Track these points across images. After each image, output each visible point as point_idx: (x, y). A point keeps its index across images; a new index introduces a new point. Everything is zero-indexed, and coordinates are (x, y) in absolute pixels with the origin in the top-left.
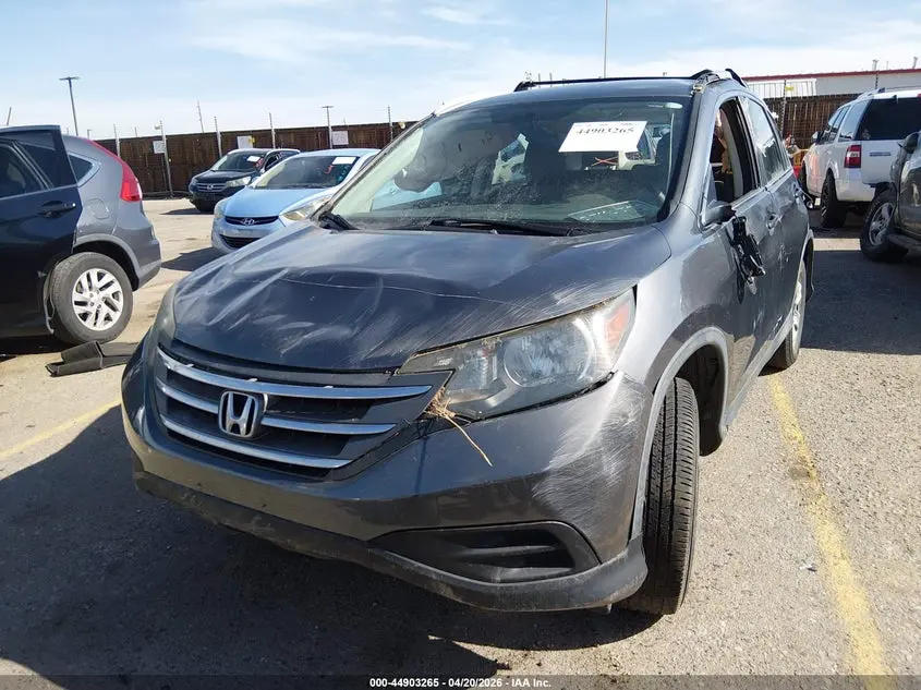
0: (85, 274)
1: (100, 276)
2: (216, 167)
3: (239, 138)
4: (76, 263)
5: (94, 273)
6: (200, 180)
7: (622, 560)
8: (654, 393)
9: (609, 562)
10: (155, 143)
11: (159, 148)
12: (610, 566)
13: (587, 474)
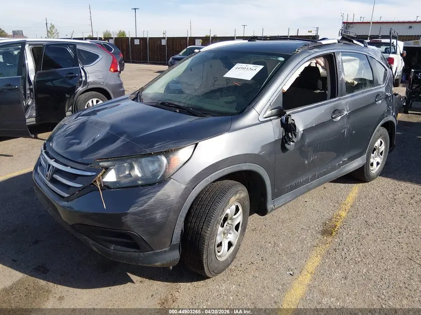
0: (91, 100)
1: (97, 102)
2: (181, 54)
3: (196, 40)
4: (87, 96)
5: (95, 100)
6: (173, 59)
7: (165, 251)
8: (193, 189)
9: (158, 251)
10: (162, 40)
11: (164, 42)
12: (158, 252)
13: (144, 216)
